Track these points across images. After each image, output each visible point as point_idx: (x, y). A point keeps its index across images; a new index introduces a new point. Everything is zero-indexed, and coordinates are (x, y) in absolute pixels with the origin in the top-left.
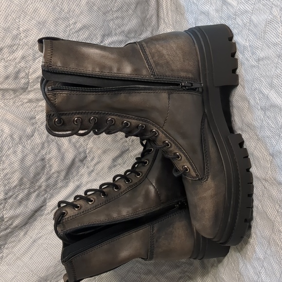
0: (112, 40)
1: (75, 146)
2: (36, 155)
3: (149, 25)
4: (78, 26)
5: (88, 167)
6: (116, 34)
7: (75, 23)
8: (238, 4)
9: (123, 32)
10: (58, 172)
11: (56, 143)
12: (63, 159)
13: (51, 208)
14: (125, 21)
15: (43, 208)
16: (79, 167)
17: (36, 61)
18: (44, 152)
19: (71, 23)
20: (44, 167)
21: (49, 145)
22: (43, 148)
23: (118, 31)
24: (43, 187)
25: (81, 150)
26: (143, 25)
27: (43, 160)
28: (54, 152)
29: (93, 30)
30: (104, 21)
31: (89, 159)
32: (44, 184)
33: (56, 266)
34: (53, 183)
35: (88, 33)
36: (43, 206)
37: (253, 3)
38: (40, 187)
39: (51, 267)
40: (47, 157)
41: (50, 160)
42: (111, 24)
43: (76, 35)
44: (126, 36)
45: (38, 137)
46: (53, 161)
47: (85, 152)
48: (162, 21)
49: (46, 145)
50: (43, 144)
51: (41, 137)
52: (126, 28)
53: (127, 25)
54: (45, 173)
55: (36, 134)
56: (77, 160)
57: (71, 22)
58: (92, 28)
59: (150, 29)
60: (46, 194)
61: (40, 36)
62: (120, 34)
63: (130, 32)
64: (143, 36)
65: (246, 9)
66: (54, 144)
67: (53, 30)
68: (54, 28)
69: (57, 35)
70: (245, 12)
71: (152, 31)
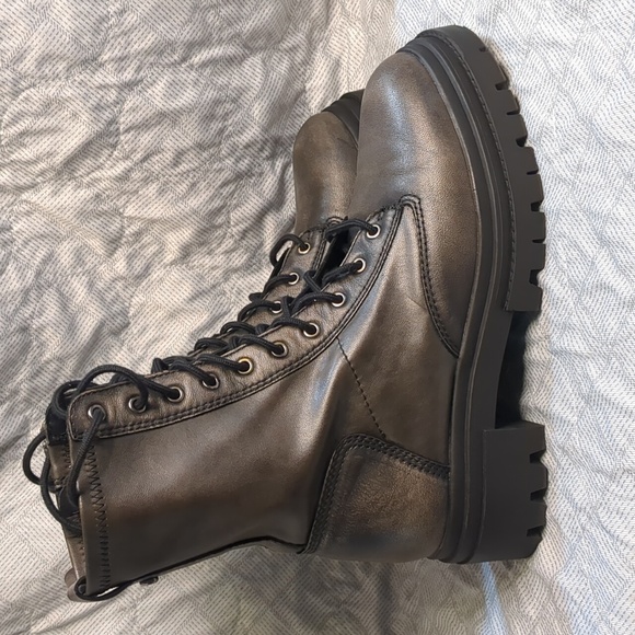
0: (209, 56)
1: (103, 299)
2: (9, 320)
3: (306, 14)
4: (129, 18)
5: (130, 349)
6: (220, 41)
7: (122, 12)
8: (538, 19)
9: (238, 35)
10: (61, 360)
11: (58, 290)
12: (72, 328)
14: (246, 10)
15: (20, 441)
16: (110, 347)
17: (21, 97)
18: (27, 312)
19: (112, 12)
20: (25, 348)
21: (40, 296)
22: (25, 302)
23: (225, 34)
24: (23, 394)
25: (117, 308)
26: (289, 18)
27: (24, 329)
28: (52, 311)
29: (164, 32)
30: (195, 8)
31: (134, 329)
32: (24, 386)
33: (45, 580)
34: (46, 384)
35: (153, 39)
36: (19, 437)
37: (579, 27)
38: (15, 392)
39: (35, 580)
40: (36, 324)
41: (41, 329)
42: (211, 17)
43: (123, 42)
44: (246, 46)
45: (14, 275)
46: (49, 332)
47: (124, 313)
48: (337, 8)
49: (33, 295)
50: (26, 292)
51: (22, 277)
52: (247, 27)
53: (248, 18)
54: (28, 362)
55: (10, 268)
56: (105, 330)
57: (112, 9)
58: (162, 25)
59: (305, 27)
60: (28, 408)
61: (33, 39)
62: (231, 39)
63: (255, 35)
64: (285, 45)
65: (556, 38)
66: (53, 292)
67: (66, 27)
68: (69, 23)
69: (76, 41)
70: (555, 44)
71: (311, 31)
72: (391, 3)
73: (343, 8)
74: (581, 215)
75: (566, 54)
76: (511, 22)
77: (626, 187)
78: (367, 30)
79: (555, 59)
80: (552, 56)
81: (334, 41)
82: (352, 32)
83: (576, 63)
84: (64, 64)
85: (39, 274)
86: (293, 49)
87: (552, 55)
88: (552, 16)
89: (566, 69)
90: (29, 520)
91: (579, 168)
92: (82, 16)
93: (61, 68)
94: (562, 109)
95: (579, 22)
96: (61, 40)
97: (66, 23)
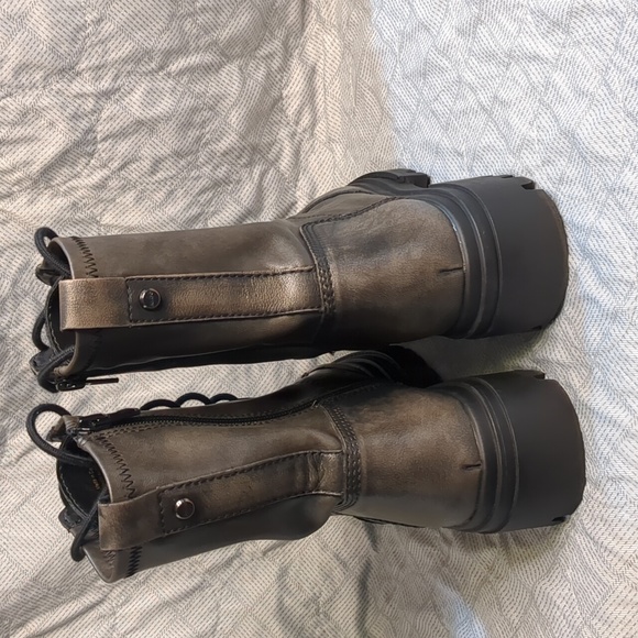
0: (186, 64)
3: (281, 22)
4: (106, 27)
6: (197, 50)
7: (99, 21)
8: (519, 31)
9: (215, 43)
13: (17, 453)
14: (222, 18)
18: (4, 321)
19: (89, 21)
20: (2, 358)
21: (17, 305)
23: (203, 42)
26: (265, 25)
29: (142, 40)
30: (172, 16)
33: (25, 590)
34: (22, 393)
35: (130, 47)
37: (561, 42)
39: (14, 591)
40: (12, 333)
41: (18, 339)
42: (188, 25)
43: (100, 51)
44: (223, 54)
46: (26, 341)
48: (313, 15)
49: (9, 304)
50: (4, 301)
52: (224, 35)
53: (225, 26)
54: (5, 371)
57: (89, 18)
58: (140, 33)
59: (280, 34)
60: (5, 418)
61: (10, 48)
62: (208, 48)
63: (231, 42)
64: (262, 52)
65: (538, 52)
66: (30, 301)
67: (44, 36)
68: (47, 32)
69: (53, 49)
70: (536, 58)
71: (287, 38)
72: (367, 11)
73: (318, 14)
75: (548, 69)
76: (491, 34)
77: (609, 201)
78: (342, 37)
79: (536, 73)
80: (534, 70)
81: (310, 48)
82: (328, 39)
83: (558, 78)
84: (41, 73)
85: (15, 283)
86: (270, 56)
87: (533, 68)
88: (534, 30)
89: (548, 84)
90: (7, 531)
91: (561, 180)
92: (60, 25)
93: (38, 77)
94: (543, 122)
95: (560, 37)
96: (38, 50)
97: (43, 32)
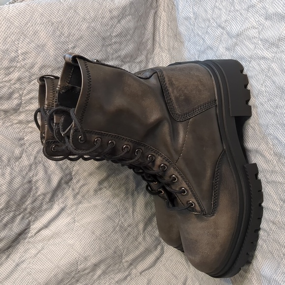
1: (62, 168)
2: (24, 178)
3: (145, 48)
4: (77, 50)
5: (73, 189)
6: (112, 59)
7: (74, 47)
8: (255, 48)
9: (120, 56)
10: (44, 195)
11: (43, 165)
12: (49, 181)
13: (34, 233)
14: (123, 46)
15: (26, 231)
16: (64, 189)
17: (32, 83)
18: (31, 174)
19: (70, 48)
20: (30, 190)
21: (36, 167)
22: (30, 170)
23: (114, 56)
24: (28, 210)
25: (67, 172)
26: (139, 49)
27: (30, 182)
28: (41, 174)
30: (103, 45)
31: (74, 181)
32: (29, 207)
34: (38, 205)
36: (26, 229)
37: (275, 51)
38: (25, 209)
40: (34, 179)
41: (37, 181)
44: (122, 61)
45: (25, 159)
46: (40, 183)
47: (70, 174)
48: (157, 45)
49: (33, 167)
50: (31, 166)
51: (29, 159)
52: (123, 53)
53: (123, 49)
54: (31, 196)
55: (24, 155)
56: (63, 181)
57: (70, 46)
59: (145, 53)
60: (30, 216)
61: (38, 59)
62: (117, 58)
63: (126, 57)
64: (138, 60)
65: (264, 55)
66: (41, 165)
67: (52, 54)
68: (53, 52)
69: (55, 59)
70: (264, 58)
71: (147, 54)
72: (182, 43)
73: (160, 45)
74: (278, 126)
75: (269, 62)
76: (242, 50)
78: (171, 54)
79: (264, 64)
80: (262, 63)
81: (156, 59)
82: (164, 55)
83: (274, 65)
84: (50, 69)
85: (35, 158)
86: (141, 62)
87: (262, 62)
88: (262, 47)
89: (269, 68)
90: (31, 266)
91: (277, 107)
92: (58, 49)
93: (49, 71)
94: (268, 84)
95: (275, 49)
96: (50, 59)
97: (52, 52)
